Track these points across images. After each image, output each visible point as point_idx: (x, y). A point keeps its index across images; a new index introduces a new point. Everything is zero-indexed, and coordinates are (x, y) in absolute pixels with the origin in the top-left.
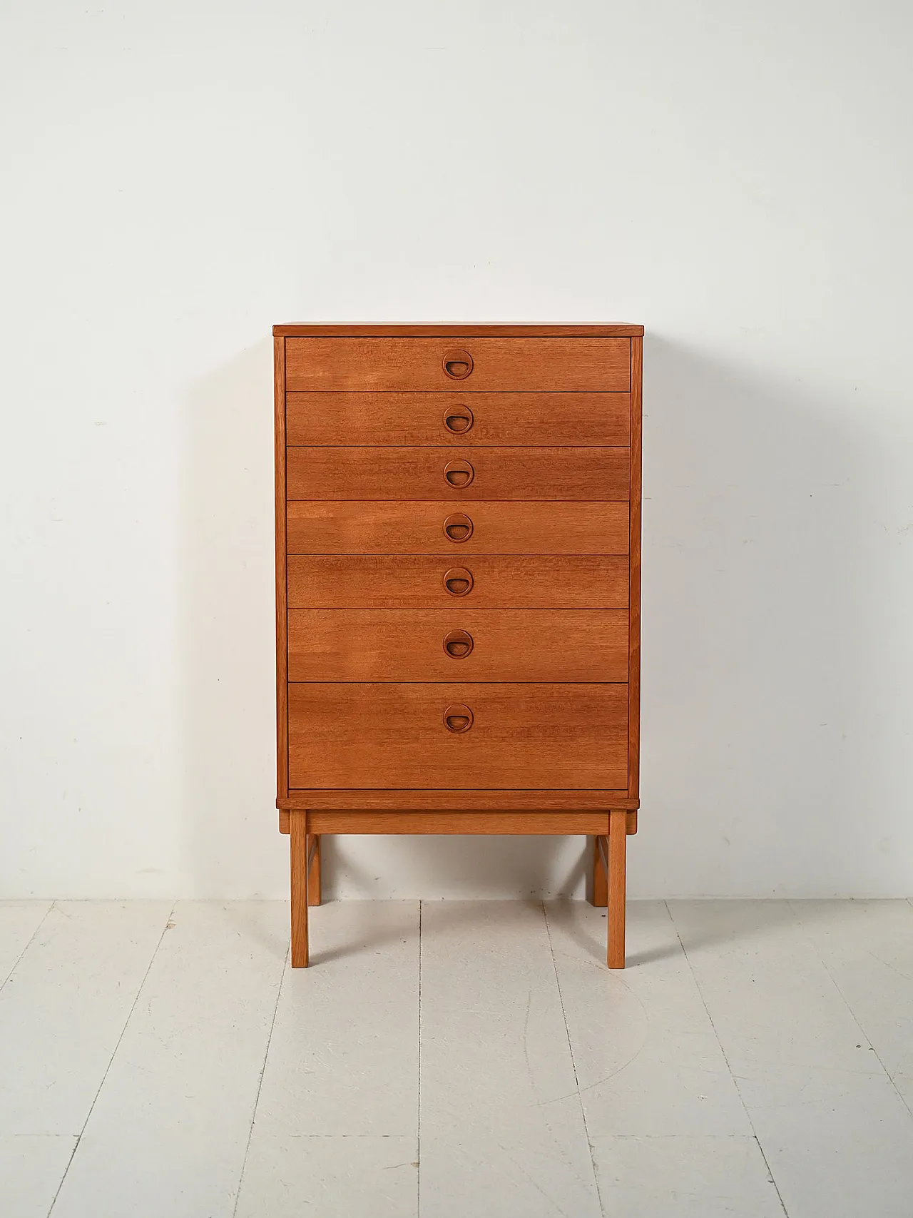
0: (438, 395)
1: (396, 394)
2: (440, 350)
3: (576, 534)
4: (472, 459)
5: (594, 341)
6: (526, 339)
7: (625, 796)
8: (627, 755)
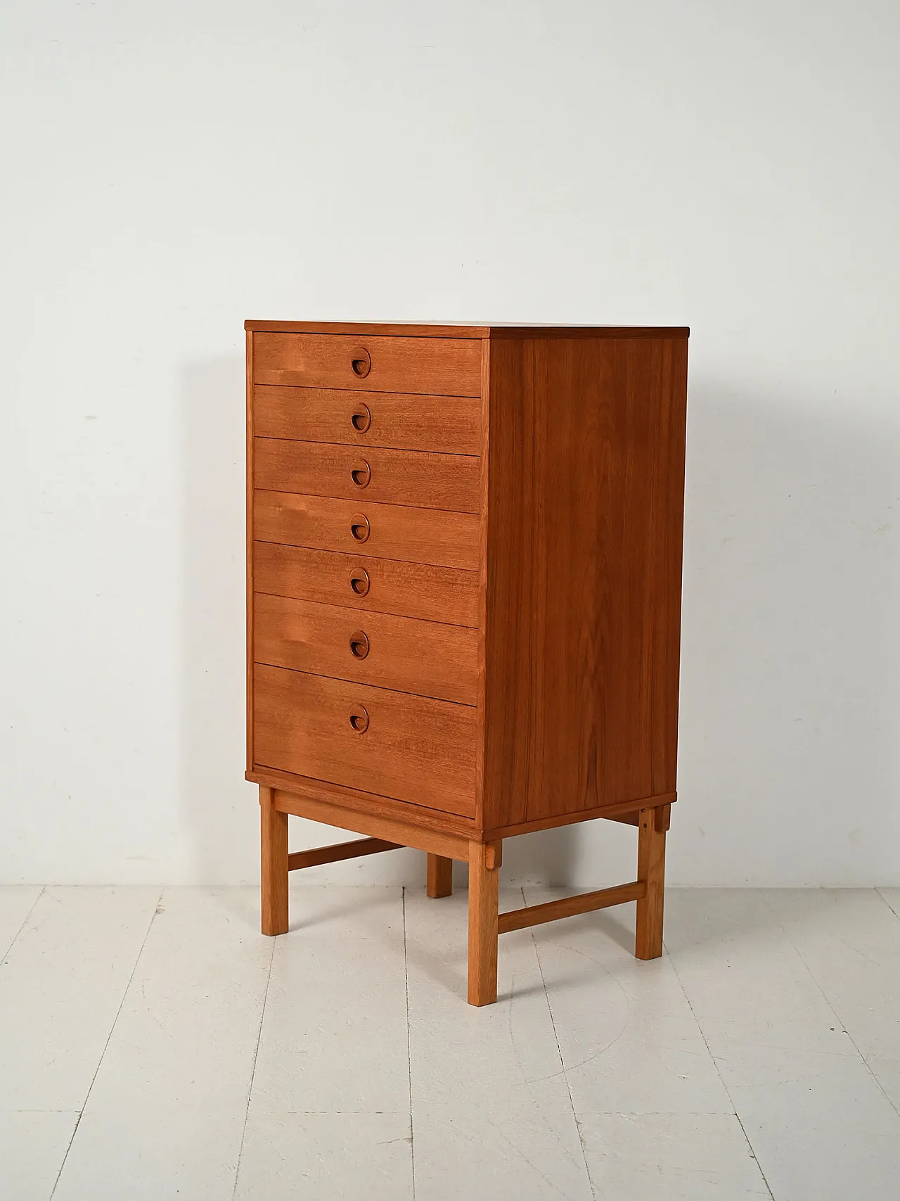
0: (348, 393)
1: (321, 390)
2: (348, 348)
3: (441, 544)
4: (370, 460)
5: (455, 343)
6: (407, 338)
7: (473, 826)
8: (476, 783)
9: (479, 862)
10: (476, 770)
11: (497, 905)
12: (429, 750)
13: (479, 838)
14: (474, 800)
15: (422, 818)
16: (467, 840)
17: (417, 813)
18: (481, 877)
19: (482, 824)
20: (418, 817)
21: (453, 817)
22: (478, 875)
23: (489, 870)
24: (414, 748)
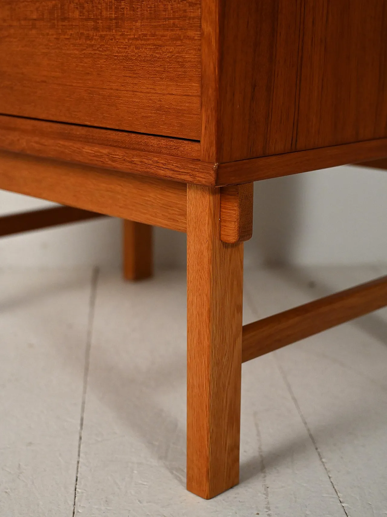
7: (194, 155)
8: (201, 62)
9: (206, 230)
10: (202, 35)
11: (239, 309)
12: (104, 13)
13: (208, 178)
14: (196, 100)
15: (96, 149)
16: (181, 186)
17: (87, 140)
18: (212, 261)
19: (214, 149)
20: (87, 149)
21: (154, 141)
22: (207, 255)
23: (226, 245)
24: (77, 13)
